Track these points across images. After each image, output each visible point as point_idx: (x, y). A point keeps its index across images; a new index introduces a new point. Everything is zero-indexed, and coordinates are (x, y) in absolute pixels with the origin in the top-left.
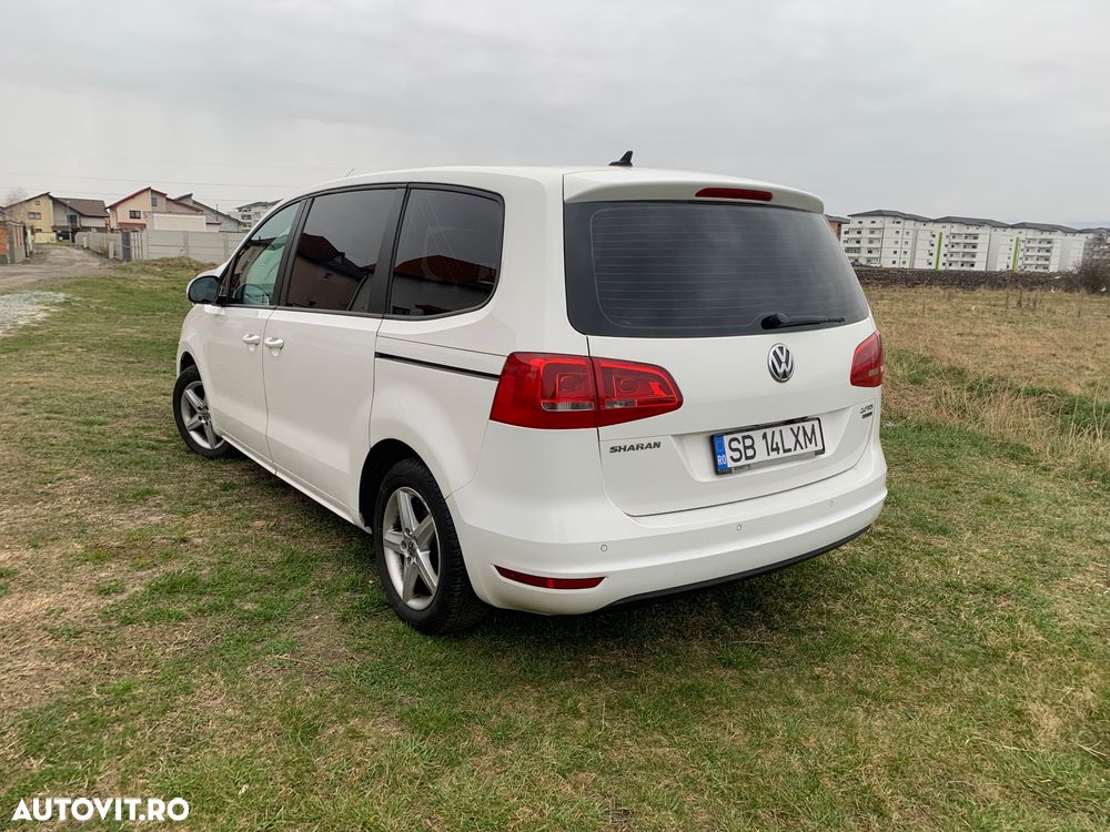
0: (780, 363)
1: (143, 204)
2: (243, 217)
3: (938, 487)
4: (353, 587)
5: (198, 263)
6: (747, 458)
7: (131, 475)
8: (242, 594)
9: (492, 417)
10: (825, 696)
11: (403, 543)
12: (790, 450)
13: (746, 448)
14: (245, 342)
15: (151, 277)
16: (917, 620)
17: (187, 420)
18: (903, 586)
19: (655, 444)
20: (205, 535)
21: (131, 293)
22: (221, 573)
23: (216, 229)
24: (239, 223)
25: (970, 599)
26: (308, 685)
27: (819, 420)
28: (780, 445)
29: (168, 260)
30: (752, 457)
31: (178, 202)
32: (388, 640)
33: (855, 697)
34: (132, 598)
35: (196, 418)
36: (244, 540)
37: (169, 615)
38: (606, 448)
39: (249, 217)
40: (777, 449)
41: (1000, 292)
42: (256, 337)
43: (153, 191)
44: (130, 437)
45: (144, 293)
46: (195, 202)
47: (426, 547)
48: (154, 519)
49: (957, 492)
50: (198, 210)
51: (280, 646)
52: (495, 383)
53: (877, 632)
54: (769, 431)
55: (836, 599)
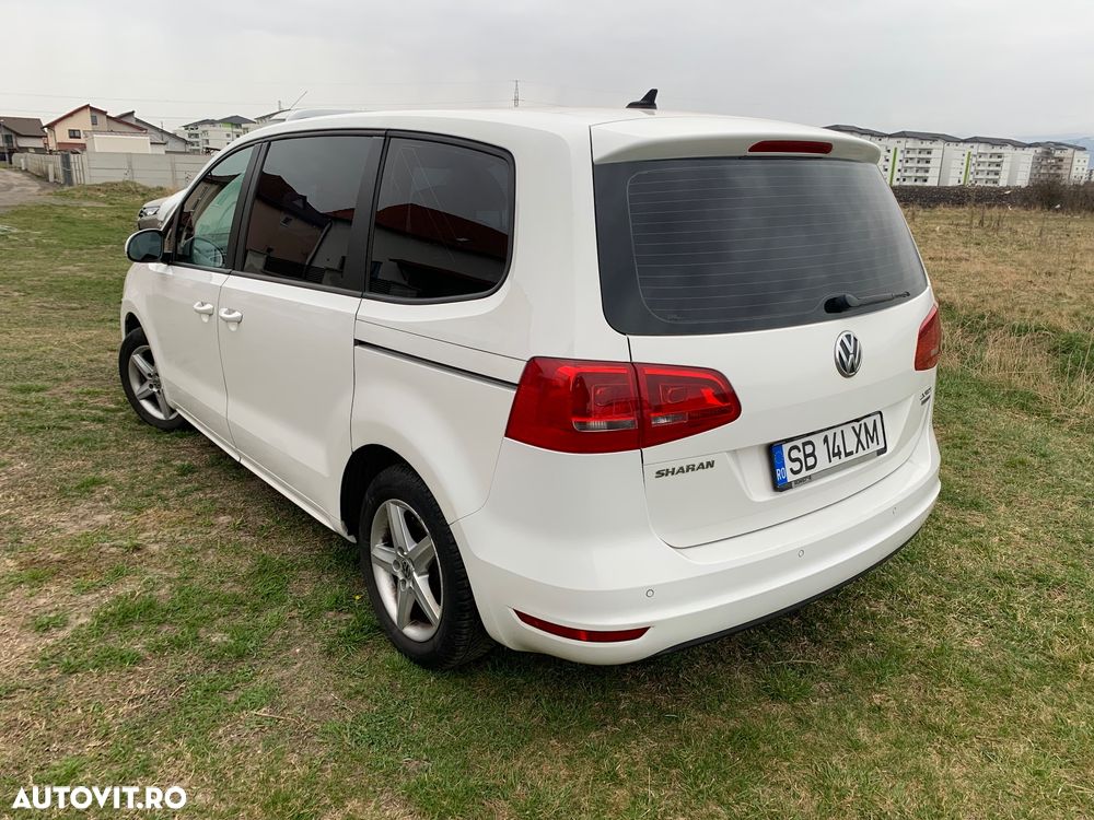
0: (847, 353)
1: (83, 122)
2: (190, 135)
3: (955, 446)
4: (337, 605)
5: (144, 188)
6: (808, 468)
7: (74, 457)
8: (208, 620)
9: (507, 434)
10: (892, 736)
11: (396, 562)
12: (851, 453)
13: (806, 456)
14: (196, 311)
15: (95, 204)
16: (970, 621)
17: (136, 387)
18: (947, 579)
19: (708, 463)
20: (162, 540)
21: (73, 223)
22: (183, 593)
23: (161, 150)
24: (186, 142)
25: (1024, 595)
26: (293, 751)
27: (880, 413)
28: (842, 449)
29: (112, 184)
30: (813, 466)
31: (119, 120)
32: (384, 679)
33: (925, 735)
34: (76, 635)
35: (146, 387)
36: (209, 545)
37: (122, 658)
38: (651, 472)
39: (197, 136)
40: (839, 454)
41: (960, 209)
42: (208, 307)
43: (92, 109)
44: (73, 406)
45: (88, 222)
46: (137, 120)
47: (424, 570)
48: (103, 519)
49: (976, 453)
50: (142, 129)
51: (256, 697)
52: (513, 392)
53: (929, 641)
54: (830, 434)
55: (878, 597)
